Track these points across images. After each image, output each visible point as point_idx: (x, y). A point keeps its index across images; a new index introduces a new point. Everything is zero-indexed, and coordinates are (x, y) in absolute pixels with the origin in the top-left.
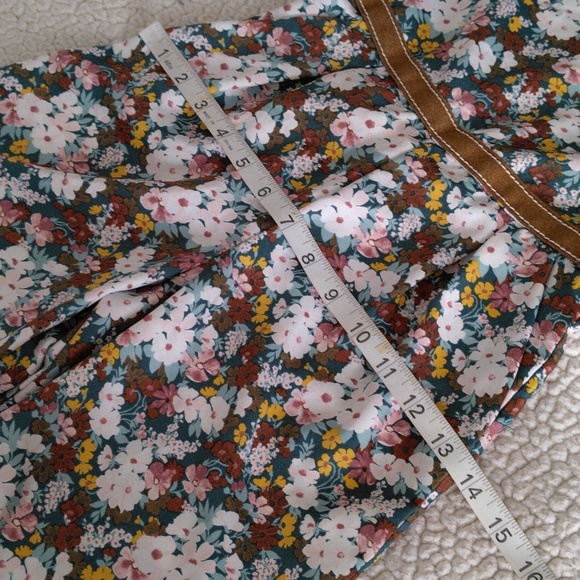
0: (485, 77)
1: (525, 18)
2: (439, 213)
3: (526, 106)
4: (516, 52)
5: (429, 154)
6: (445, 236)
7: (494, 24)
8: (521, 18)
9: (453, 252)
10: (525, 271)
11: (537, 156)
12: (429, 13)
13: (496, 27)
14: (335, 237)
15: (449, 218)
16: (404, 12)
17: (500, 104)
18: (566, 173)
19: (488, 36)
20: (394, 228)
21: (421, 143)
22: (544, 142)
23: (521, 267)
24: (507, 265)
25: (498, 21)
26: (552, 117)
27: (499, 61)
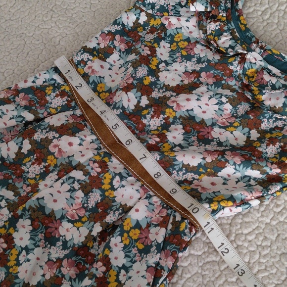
0: (132, 111)
1: (152, 76)
2: (110, 191)
3: (154, 125)
4: (148, 96)
5: (102, 158)
6: (113, 204)
7: (135, 82)
8: (150, 77)
9: (117, 213)
10: (156, 220)
11: (159, 155)
12: (104, 78)
13: (136, 83)
14: (53, 211)
15: (115, 193)
16: (89, 79)
17: (140, 126)
18: (175, 163)
19: (132, 89)
20: (86, 202)
21: (98, 152)
22: (164, 145)
23: (154, 218)
24: (147, 218)
25: (137, 80)
26: (168, 130)
27: (139, 102)
